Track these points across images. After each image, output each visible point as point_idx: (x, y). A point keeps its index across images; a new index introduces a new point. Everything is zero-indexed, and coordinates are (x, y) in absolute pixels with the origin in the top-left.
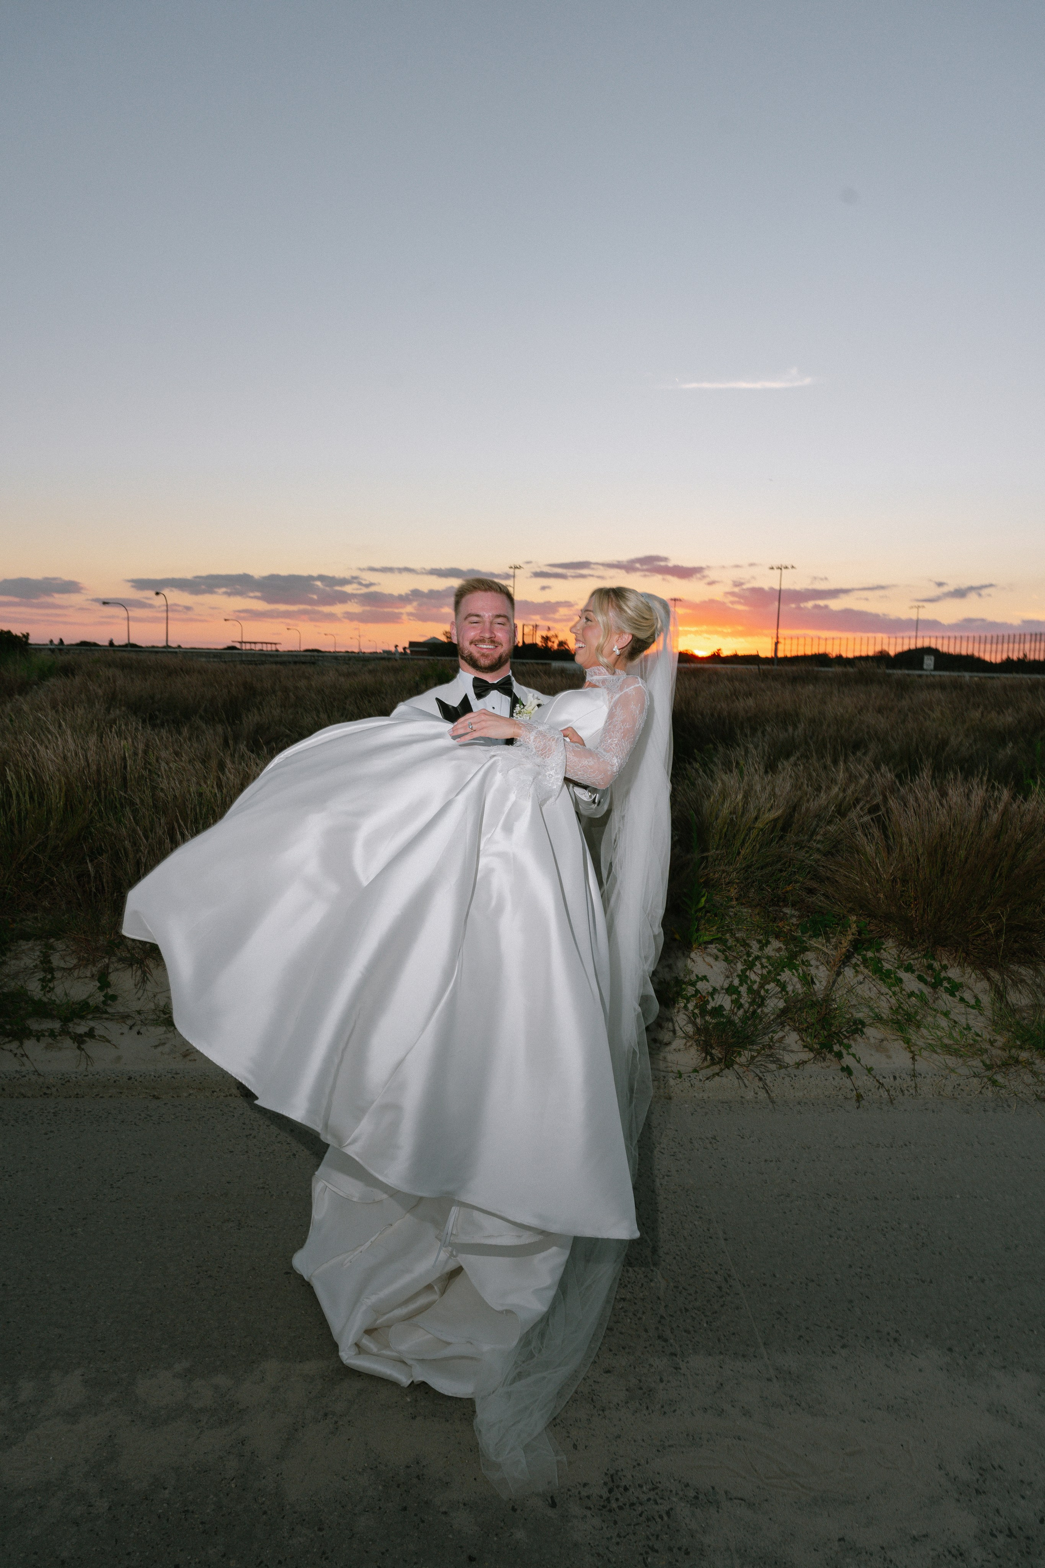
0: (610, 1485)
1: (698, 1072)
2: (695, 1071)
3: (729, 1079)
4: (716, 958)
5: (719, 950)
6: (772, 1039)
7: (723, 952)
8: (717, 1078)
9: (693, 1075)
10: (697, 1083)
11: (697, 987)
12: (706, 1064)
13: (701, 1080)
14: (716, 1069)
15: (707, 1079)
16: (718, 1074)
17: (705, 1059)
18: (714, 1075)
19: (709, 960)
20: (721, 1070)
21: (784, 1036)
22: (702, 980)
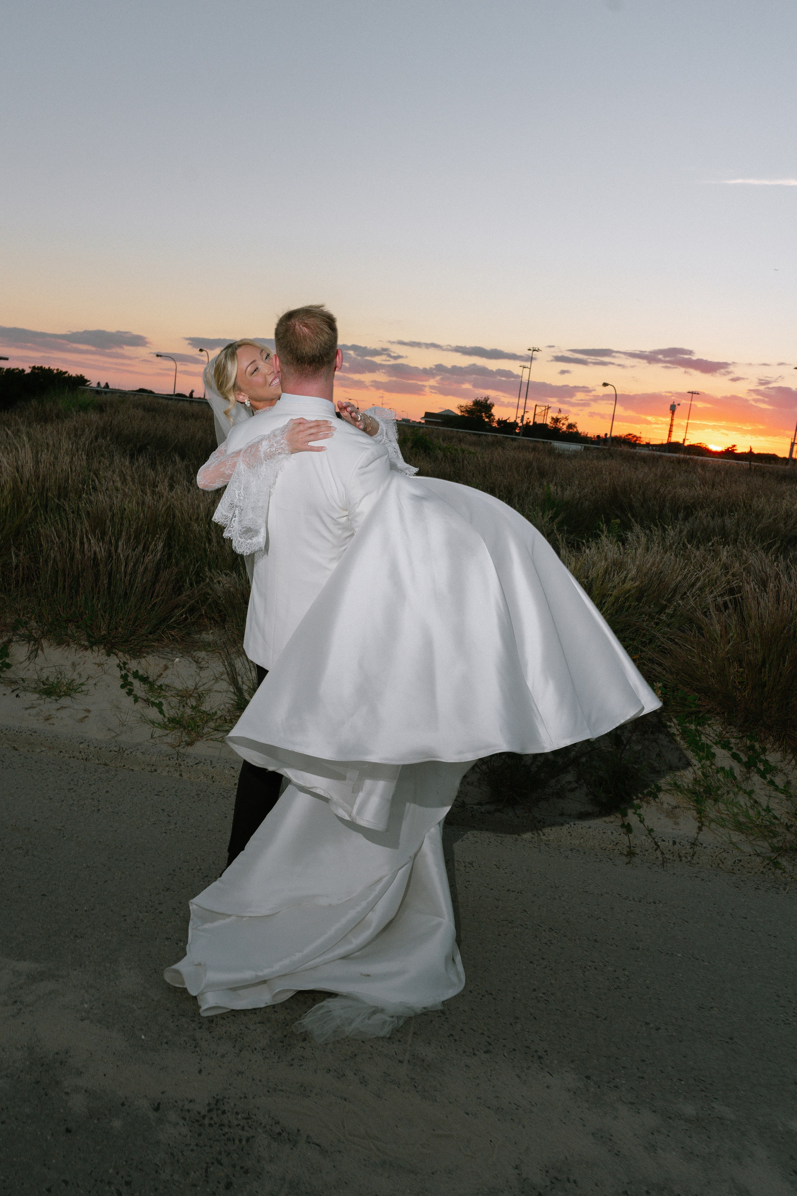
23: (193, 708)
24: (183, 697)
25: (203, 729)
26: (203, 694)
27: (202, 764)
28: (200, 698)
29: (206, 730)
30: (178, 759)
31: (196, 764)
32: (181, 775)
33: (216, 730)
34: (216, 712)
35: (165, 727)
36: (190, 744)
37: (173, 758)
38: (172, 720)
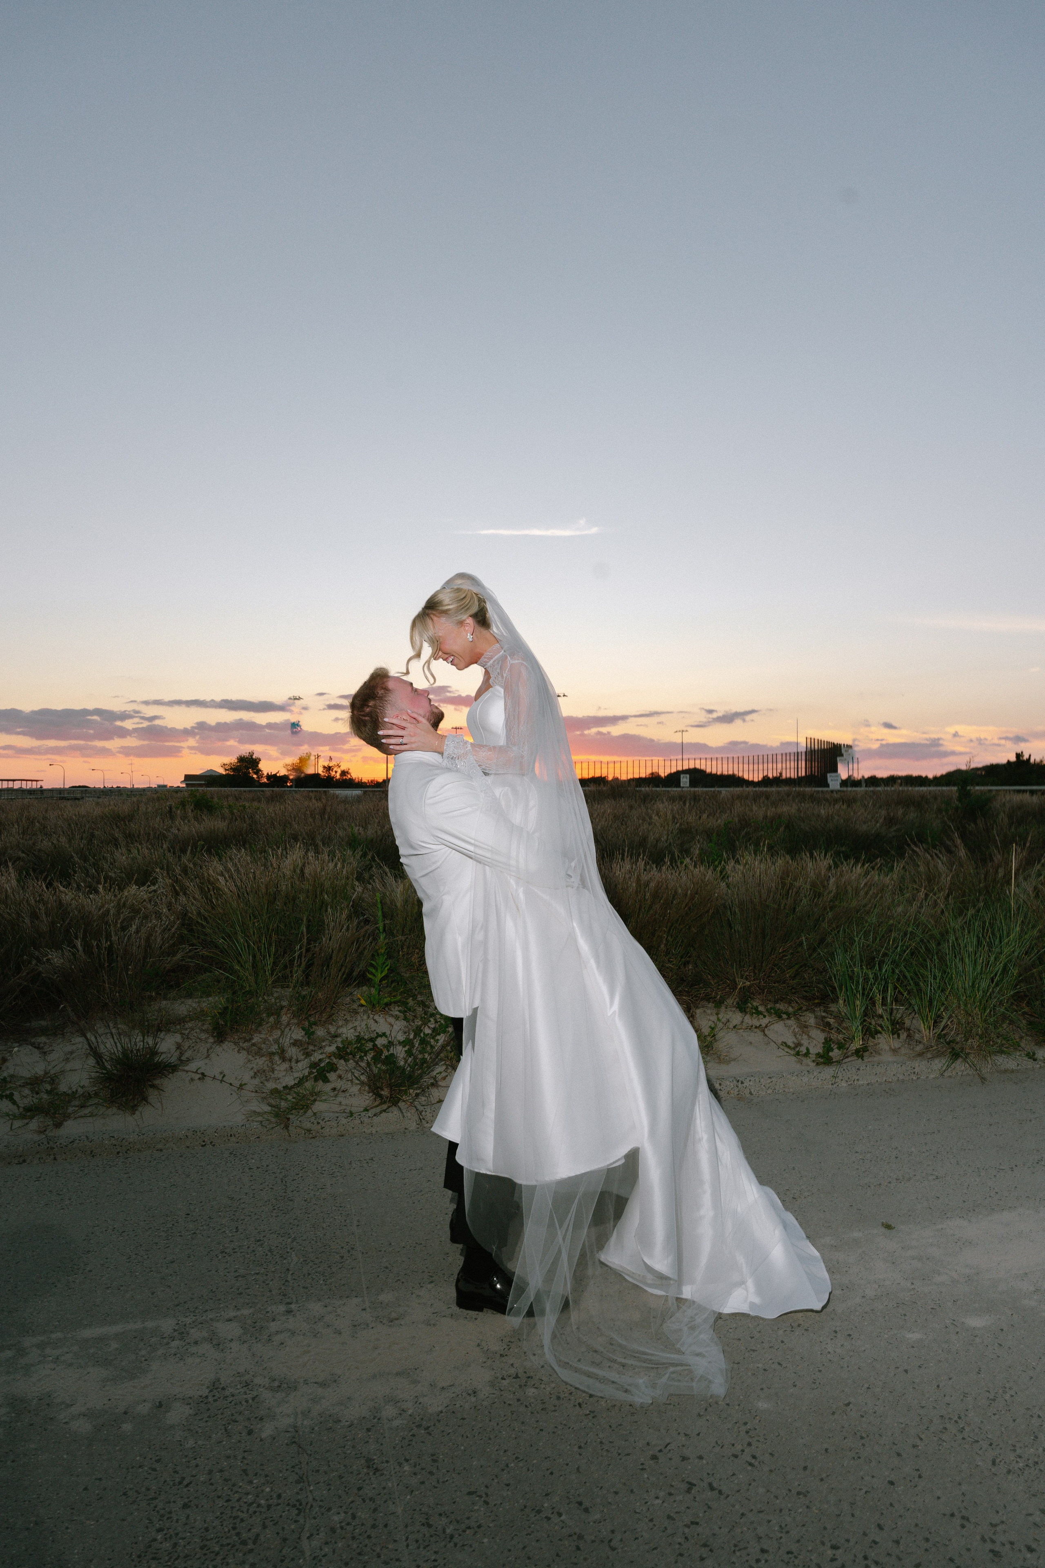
0: (212, 1387)
1: (367, 1110)
2: (366, 1110)
3: (394, 1114)
4: (397, 1018)
5: (400, 1011)
6: (435, 1078)
7: (404, 1012)
8: (384, 1114)
9: (363, 1114)
10: (366, 1120)
11: (376, 1043)
12: (377, 1103)
13: (369, 1117)
14: (385, 1107)
15: (375, 1115)
16: (385, 1111)
17: (375, 1100)
18: (381, 1112)
19: (391, 1020)
20: (389, 1107)
21: (447, 1076)
22: (381, 1036)
23: (48, 1092)
24: (31, 1084)
25: (67, 1109)
26: (56, 1076)
27: (77, 1141)
28: (53, 1080)
29: (70, 1110)
30: (48, 1143)
31: (71, 1143)
32: (55, 1159)
33: (82, 1107)
34: (77, 1091)
35: (22, 1117)
36: (58, 1125)
37: (43, 1143)
38: (28, 1109)
